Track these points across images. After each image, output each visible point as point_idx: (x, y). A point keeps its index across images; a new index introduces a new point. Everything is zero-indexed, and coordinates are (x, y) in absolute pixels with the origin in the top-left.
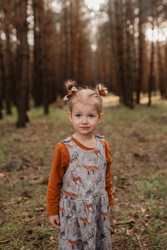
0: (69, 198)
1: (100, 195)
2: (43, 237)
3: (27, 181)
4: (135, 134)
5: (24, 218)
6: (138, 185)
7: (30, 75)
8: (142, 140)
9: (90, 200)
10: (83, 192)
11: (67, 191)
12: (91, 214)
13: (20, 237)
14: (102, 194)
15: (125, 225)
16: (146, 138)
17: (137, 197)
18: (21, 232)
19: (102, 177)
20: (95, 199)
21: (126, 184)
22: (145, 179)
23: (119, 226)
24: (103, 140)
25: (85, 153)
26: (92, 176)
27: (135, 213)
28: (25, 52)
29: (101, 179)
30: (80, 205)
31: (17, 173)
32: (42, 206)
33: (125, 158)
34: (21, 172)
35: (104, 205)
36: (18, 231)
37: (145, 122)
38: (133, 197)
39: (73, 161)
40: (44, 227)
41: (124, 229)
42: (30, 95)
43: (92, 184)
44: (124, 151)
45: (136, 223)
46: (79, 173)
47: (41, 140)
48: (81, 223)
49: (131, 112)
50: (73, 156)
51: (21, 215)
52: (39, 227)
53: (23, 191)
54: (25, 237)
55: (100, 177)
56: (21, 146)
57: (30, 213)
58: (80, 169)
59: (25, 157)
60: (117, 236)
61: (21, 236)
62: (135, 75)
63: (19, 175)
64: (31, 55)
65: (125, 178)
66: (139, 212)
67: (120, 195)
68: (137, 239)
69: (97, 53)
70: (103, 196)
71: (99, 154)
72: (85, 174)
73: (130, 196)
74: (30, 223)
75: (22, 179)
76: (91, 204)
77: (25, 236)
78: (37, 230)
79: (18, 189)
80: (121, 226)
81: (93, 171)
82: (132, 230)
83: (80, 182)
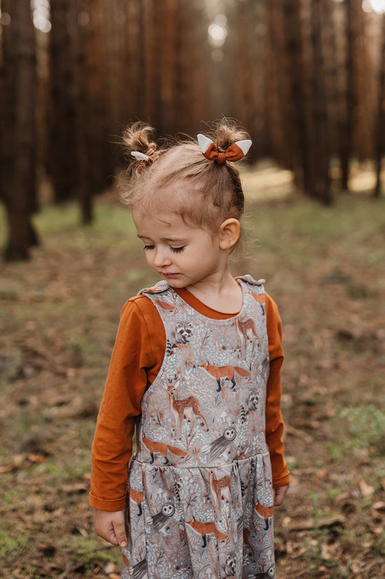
0: (160, 460)
1: (252, 451)
2: (87, 566)
3: (38, 411)
4: (338, 277)
5: (31, 511)
6: (351, 419)
7: (40, 114)
8: (360, 293)
9: (223, 466)
10: (204, 441)
11: (155, 440)
12: (226, 508)
13: (22, 566)
14: (256, 449)
15: (319, 532)
16: (372, 286)
17: (347, 453)
18: (23, 551)
19: (257, 399)
20: (237, 464)
21: (316, 415)
22: (370, 403)
23: (301, 534)
24: (262, 290)
25: (209, 326)
26: (230, 394)
27: (346, 499)
28: (25, 49)
29: (254, 404)
30: (191, 481)
31: (10, 388)
32: (80, 479)
33: (313, 345)
34: (20, 384)
35: (263, 484)
36: (15, 550)
37: (366, 241)
38: (337, 453)
39: (175, 350)
40: (89, 539)
41: (314, 543)
42: (41, 171)
43: (229, 420)
44: (308, 324)
45: (347, 525)
46: (191, 384)
47: (74, 294)
48: (194, 536)
49: (325, 214)
50: (174, 335)
51: (22, 503)
52: (75, 538)
53: (26, 437)
54: (34, 566)
55: (253, 399)
56: (20, 312)
57: (45, 499)
58: (195, 374)
59: (31, 342)
60: (295, 563)
61: (25, 563)
62: (336, 110)
63: (14, 392)
64: (43, 57)
65: (313, 399)
66: (356, 493)
67: (300, 448)
68: (350, 571)
69: (226, 48)
70: (259, 457)
71: (249, 332)
72: (210, 388)
73: (329, 450)
74: (47, 526)
75: (23, 403)
76: (225, 477)
77: (35, 562)
78: (69, 547)
79: (12, 433)
80: (306, 536)
81: (233, 381)
82: (336, 545)
83: (195, 411)
